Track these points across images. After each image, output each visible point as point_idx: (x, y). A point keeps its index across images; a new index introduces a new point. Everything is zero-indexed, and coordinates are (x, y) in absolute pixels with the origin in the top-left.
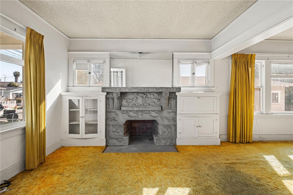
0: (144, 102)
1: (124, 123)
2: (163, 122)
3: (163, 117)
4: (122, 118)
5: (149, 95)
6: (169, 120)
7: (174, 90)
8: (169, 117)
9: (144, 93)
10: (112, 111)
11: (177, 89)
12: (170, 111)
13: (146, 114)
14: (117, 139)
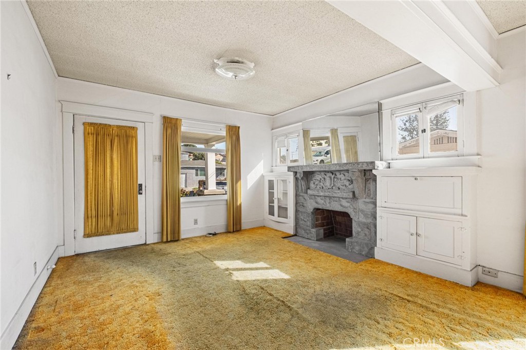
0: (332, 185)
1: (312, 211)
2: (357, 217)
3: (358, 209)
4: (311, 205)
5: (338, 176)
6: (366, 216)
7: (364, 167)
8: (368, 210)
9: (332, 172)
10: (301, 194)
11: (368, 165)
12: (367, 200)
13: (335, 202)
14: (305, 230)
